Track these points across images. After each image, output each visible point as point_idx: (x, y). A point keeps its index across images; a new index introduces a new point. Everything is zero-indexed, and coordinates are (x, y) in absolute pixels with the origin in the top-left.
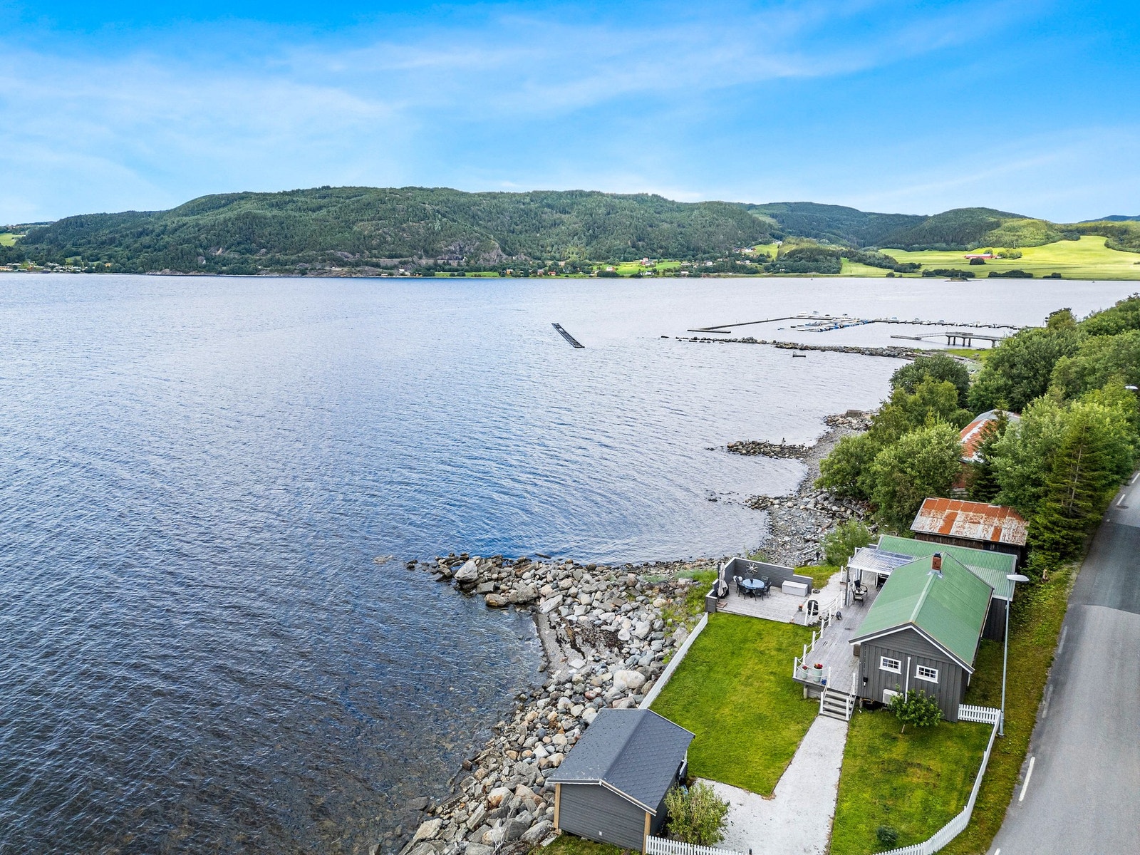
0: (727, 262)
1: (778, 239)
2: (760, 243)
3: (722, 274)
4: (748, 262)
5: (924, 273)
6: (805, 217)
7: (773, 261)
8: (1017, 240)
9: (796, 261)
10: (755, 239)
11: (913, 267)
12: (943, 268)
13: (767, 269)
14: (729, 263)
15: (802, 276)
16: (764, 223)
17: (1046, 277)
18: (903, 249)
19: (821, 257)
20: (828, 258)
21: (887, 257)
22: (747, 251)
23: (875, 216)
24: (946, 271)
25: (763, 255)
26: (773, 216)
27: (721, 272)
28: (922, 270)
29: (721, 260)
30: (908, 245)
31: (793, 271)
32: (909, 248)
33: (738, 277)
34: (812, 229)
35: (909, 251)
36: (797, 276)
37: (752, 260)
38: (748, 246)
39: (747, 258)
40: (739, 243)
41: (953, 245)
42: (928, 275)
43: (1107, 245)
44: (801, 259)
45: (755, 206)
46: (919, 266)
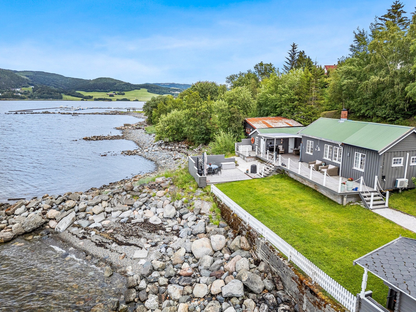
0: (9, 94)
1: (31, 85)
2: (24, 87)
3: (7, 99)
4: (19, 94)
5: (94, 99)
6: (42, 77)
7: (31, 94)
8: (122, 89)
9: (42, 94)
10: (20, 85)
11: (90, 98)
12: (101, 97)
13: (29, 97)
14: (10, 94)
15: (46, 100)
16: (24, 79)
17: (134, 101)
18: (85, 91)
19: (53, 92)
20: (56, 93)
21: (79, 94)
22: (18, 90)
23: (71, 79)
24: (102, 98)
25: (26, 92)
26: (27, 76)
27: (7, 98)
28: (94, 98)
29: (6, 93)
30: (86, 90)
31: (41, 98)
32: (86, 91)
33: (16, 100)
34: (46, 82)
35: (87, 92)
36: (44, 100)
37: (21, 93)
38: (17, 88)
39: (18, 92)
40: (13, 86)
41: (102, 90)
42: (96, 100)
43: (148, 91)
44: (44, 93)
45: (17, 71)
46: (92, 97)
